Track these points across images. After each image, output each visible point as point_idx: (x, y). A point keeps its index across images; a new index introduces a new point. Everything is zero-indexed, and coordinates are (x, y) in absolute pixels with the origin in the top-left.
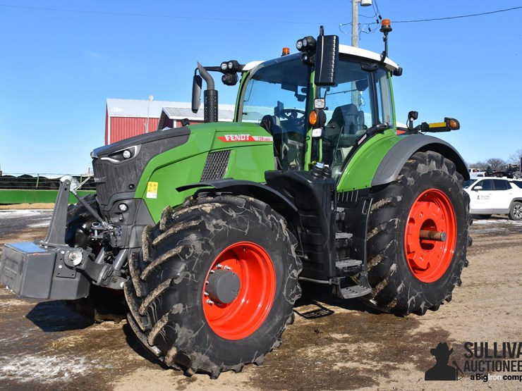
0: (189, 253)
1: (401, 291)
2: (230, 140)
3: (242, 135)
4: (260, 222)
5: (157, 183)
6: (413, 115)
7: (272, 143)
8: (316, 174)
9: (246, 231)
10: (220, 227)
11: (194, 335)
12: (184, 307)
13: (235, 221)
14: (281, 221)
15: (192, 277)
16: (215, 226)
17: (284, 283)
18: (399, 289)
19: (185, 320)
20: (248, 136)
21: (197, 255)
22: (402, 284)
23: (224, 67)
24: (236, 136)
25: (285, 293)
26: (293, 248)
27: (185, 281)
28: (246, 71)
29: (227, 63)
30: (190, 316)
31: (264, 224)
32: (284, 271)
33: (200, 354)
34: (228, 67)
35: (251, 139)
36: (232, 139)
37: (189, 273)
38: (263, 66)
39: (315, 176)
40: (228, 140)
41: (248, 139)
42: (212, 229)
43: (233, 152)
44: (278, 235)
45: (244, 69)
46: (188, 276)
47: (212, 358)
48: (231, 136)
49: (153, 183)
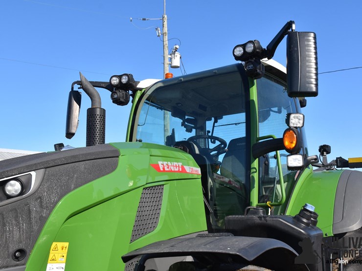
2: (164, 168)
3: (175, 163)
5: (66, 244)
6: (325, 149)
7: (200, 176)
8: (305, 220)
20: (180, 164)
23: (115, 81)
24: (169, 164)
28: (141, 89)
29: (120, 77)
34: (120, 81)
35: (184, 170)
38: (161, 85)
39: (303, 222)
40: (162, 169)
41: (180, 170)
43: (166, 188)
45: (139, 86)
48: (165, 163)
49: (60, 245)
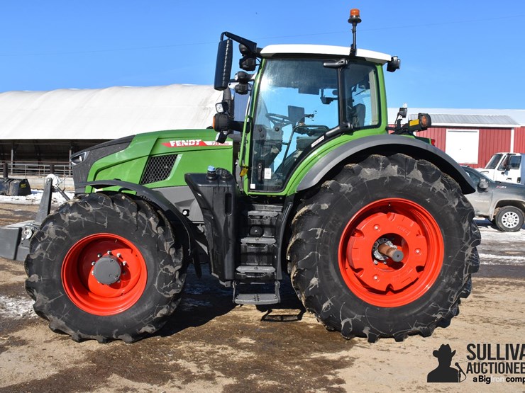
0: (44, 237)
1: (327, 309)
2: (176, 145)
3: (190, 141)
4: (121, 217)
6: (403, 112)
8: (210, 178)
9: (106, 224)
10: (75, 219)
11: (50, 302)
12: (39, 277)
13: (91, 215)
14: (151, 219)
15: (46, 256)
16: (70, 218)
17: (155, 275)
18: (325, 306)
19: (40, 288)
20: (198, 141)
21: (51, 239)
22: (329, 301)
24: (183, 141)
25: (156, 285)
26: (167, 245)
27: (40, 257)
30: (45, 286)
31: (125, 220)
32: (155, 265)
33: (56, 318)
35: (202, 144)
36: (178, 145)
37: (43, 252)
40: (173, 145)
41: (198, 144)
42: (67, 220)
43: (179, 157)
44: (144, 232)
46: (42, 254)
47: (68, 323)
48: (177, 142)
